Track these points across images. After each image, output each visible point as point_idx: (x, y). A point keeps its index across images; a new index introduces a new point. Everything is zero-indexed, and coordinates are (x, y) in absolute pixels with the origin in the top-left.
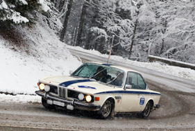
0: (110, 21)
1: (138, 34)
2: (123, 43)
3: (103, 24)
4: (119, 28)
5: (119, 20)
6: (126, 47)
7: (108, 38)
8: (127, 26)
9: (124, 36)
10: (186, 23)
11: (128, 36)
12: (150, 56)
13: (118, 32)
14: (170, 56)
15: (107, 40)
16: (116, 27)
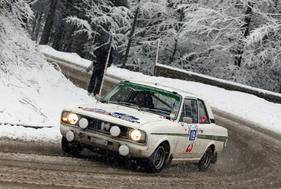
0: (96, 8)
1: (138, 30)
2: (115, 42)
3: (84, 12)
4: (110, 19)
5: (110, 7)
6: (119, 49)
7: (93, 34)
8: (121, 16)
9: (117, 32)
10: (214, 17)
11: (123, 32)
12: (157, 64)
13: (107, 26)
14: (186, 66)
15: (90, 37)
16: (105, 18)
